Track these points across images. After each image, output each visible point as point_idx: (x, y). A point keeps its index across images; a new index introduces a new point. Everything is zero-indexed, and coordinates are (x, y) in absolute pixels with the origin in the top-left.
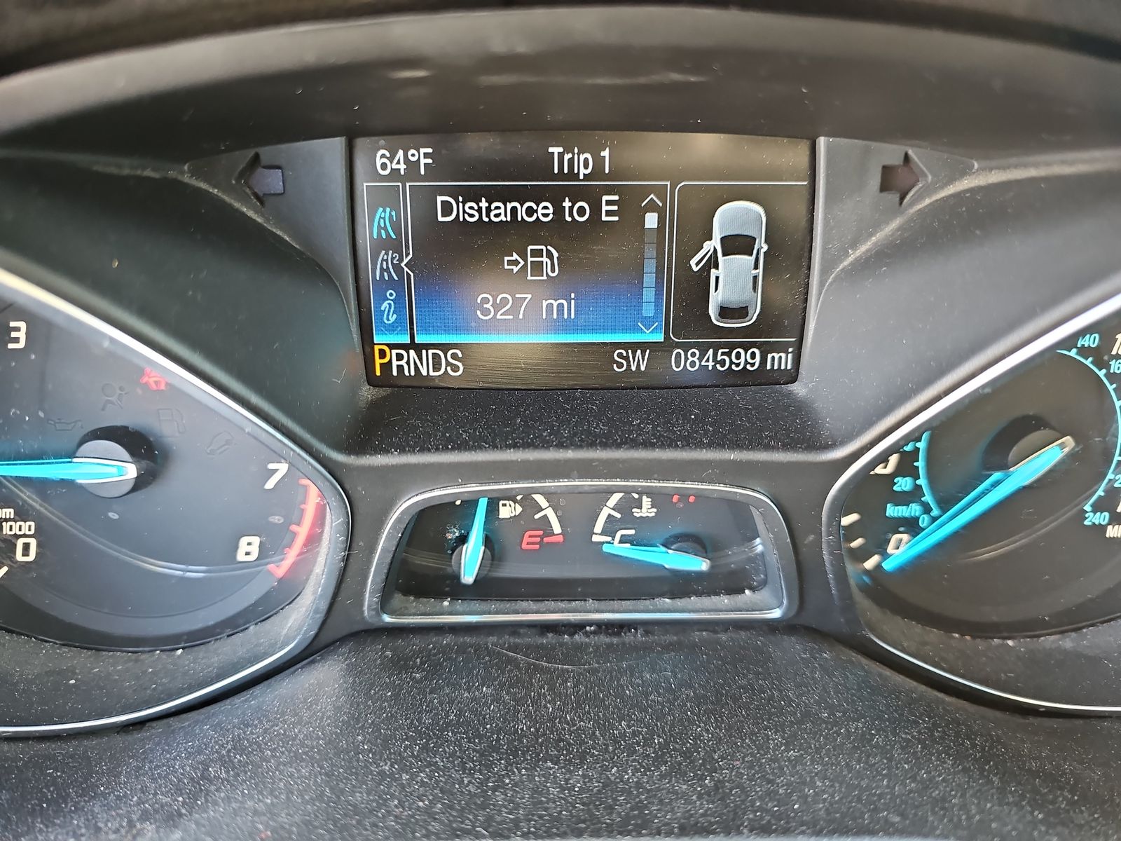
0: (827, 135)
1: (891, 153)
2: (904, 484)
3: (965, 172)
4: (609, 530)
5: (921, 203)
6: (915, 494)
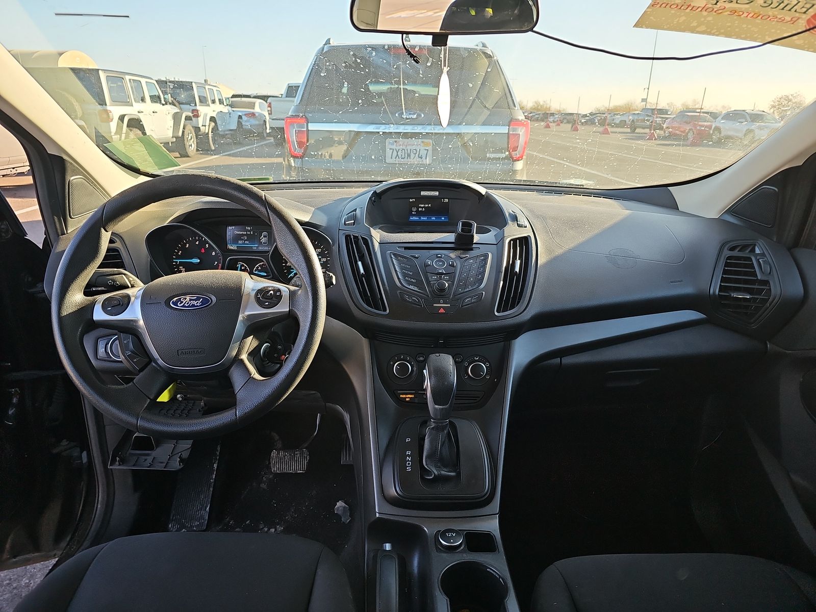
4: (255, 271)
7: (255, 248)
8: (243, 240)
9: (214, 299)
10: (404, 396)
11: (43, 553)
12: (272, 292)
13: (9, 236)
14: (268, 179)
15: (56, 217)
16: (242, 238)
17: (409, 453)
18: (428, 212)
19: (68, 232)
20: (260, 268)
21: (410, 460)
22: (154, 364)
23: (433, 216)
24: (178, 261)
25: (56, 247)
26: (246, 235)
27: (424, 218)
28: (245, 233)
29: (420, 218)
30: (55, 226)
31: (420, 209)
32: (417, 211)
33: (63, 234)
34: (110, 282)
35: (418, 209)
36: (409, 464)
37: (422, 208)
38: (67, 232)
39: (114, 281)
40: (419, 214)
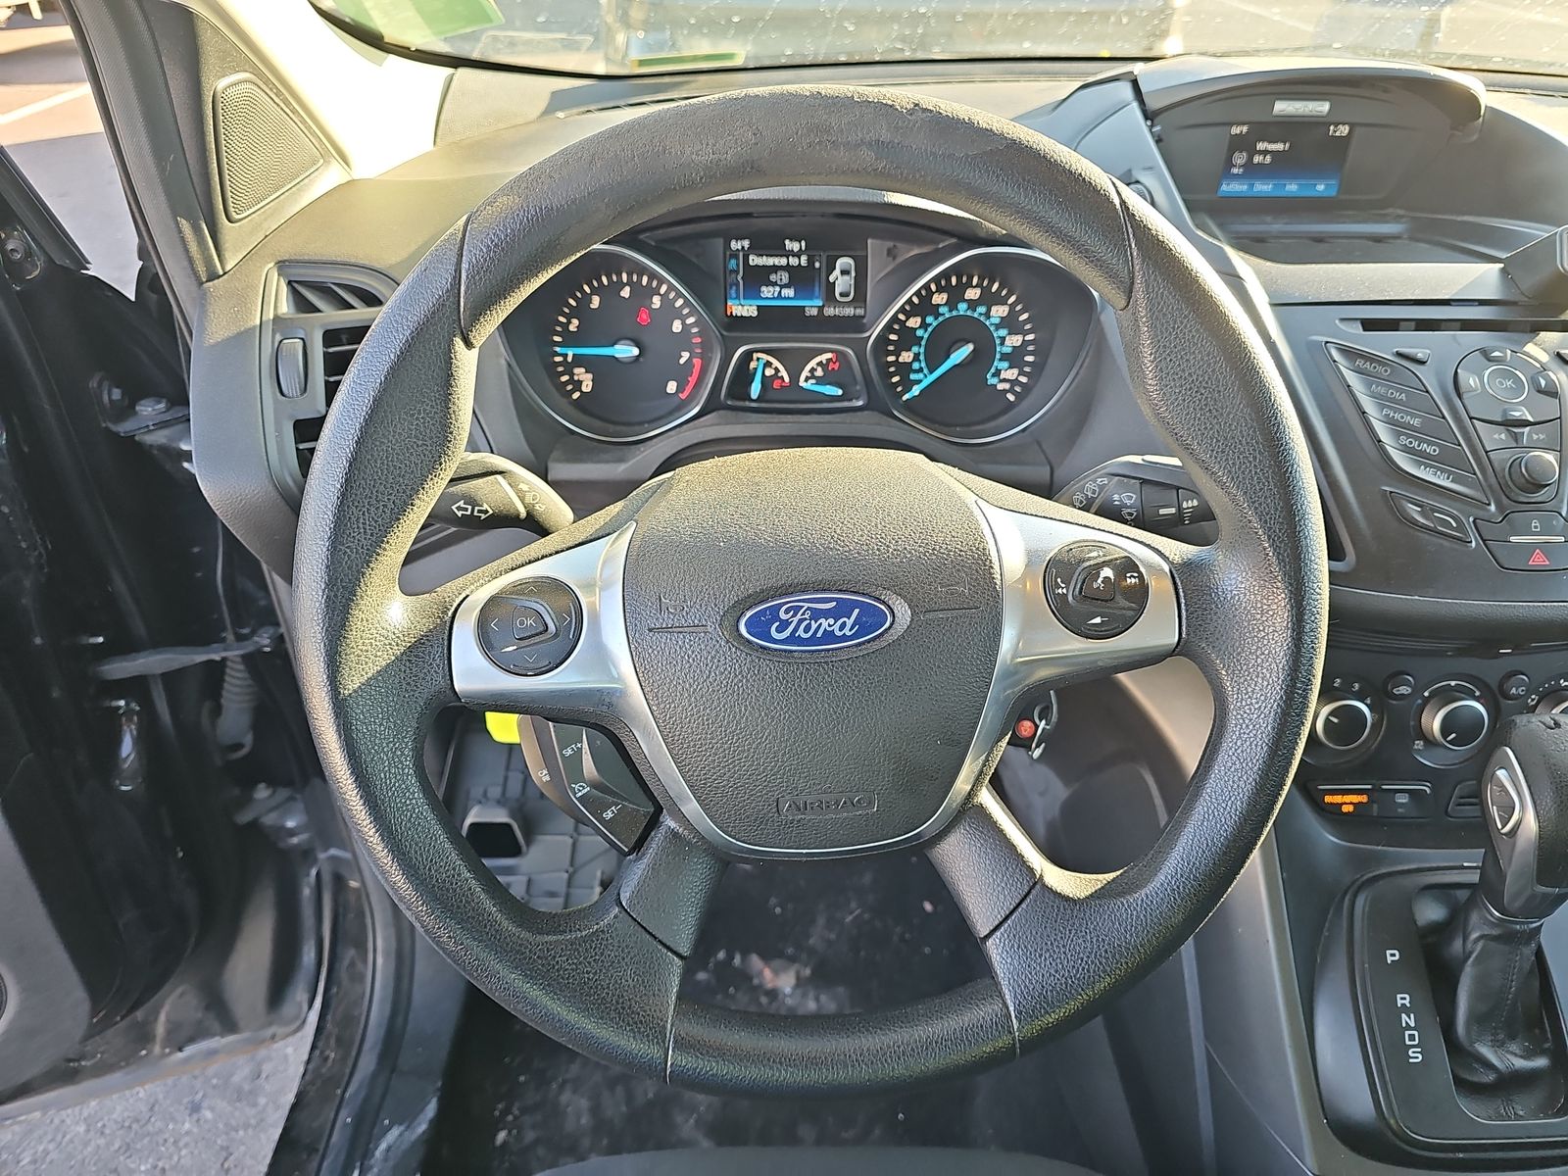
0: (873, 238)
1: (890, 244)
2: (916, 366)
3: (911, 250)
4: (806, 381)
5: (900, 260)
6: (921, 370)
7: (814, 312)
8: (774, 284)
9: (903, 612)
10: (1338, 799)
11: (245, 1035)
12: (1107, 572)
13: (37, 273)
14: (730, 56)
15: (184, 222)
16: (773, 277)
17: (1407, 1002)
18: (1281, 166)
19: (228, 268)
20: (819, 372)
21: (1413, 1024)
22: (672, 824)
23: (1294, 177)
24: (570, 353)
25: (203, 329)
26: (787, 268)
27: (1264, 188)
28: (783, 261)
29: (1252, 186)
30: (187, 251)
31: (1257, 159)
32: (1249, 165)
33: (213, 276)
34: (459, 508)
35: (1250, 158)
36: (1412, 1038)
37: (1265, 152)
38: (223, 269)
39: (473, 502)
40: (1252, 171)
